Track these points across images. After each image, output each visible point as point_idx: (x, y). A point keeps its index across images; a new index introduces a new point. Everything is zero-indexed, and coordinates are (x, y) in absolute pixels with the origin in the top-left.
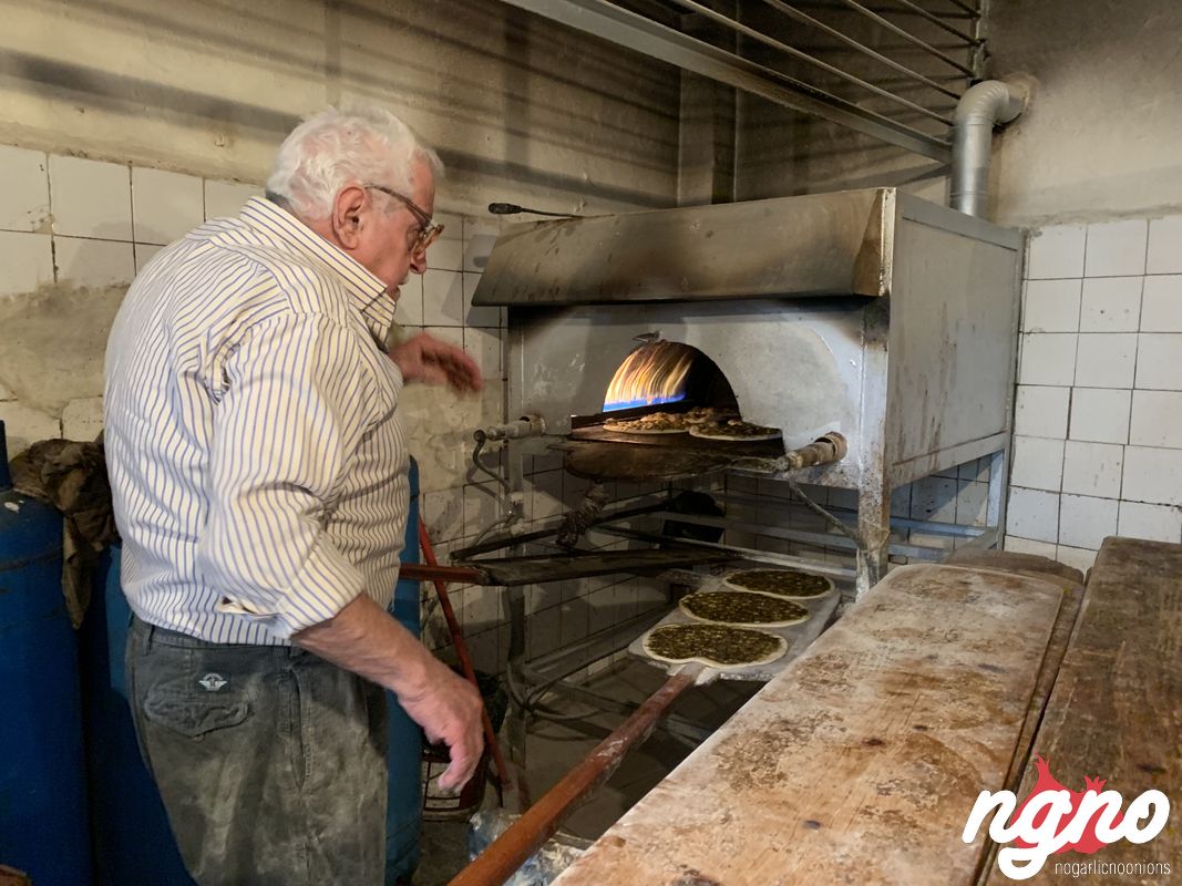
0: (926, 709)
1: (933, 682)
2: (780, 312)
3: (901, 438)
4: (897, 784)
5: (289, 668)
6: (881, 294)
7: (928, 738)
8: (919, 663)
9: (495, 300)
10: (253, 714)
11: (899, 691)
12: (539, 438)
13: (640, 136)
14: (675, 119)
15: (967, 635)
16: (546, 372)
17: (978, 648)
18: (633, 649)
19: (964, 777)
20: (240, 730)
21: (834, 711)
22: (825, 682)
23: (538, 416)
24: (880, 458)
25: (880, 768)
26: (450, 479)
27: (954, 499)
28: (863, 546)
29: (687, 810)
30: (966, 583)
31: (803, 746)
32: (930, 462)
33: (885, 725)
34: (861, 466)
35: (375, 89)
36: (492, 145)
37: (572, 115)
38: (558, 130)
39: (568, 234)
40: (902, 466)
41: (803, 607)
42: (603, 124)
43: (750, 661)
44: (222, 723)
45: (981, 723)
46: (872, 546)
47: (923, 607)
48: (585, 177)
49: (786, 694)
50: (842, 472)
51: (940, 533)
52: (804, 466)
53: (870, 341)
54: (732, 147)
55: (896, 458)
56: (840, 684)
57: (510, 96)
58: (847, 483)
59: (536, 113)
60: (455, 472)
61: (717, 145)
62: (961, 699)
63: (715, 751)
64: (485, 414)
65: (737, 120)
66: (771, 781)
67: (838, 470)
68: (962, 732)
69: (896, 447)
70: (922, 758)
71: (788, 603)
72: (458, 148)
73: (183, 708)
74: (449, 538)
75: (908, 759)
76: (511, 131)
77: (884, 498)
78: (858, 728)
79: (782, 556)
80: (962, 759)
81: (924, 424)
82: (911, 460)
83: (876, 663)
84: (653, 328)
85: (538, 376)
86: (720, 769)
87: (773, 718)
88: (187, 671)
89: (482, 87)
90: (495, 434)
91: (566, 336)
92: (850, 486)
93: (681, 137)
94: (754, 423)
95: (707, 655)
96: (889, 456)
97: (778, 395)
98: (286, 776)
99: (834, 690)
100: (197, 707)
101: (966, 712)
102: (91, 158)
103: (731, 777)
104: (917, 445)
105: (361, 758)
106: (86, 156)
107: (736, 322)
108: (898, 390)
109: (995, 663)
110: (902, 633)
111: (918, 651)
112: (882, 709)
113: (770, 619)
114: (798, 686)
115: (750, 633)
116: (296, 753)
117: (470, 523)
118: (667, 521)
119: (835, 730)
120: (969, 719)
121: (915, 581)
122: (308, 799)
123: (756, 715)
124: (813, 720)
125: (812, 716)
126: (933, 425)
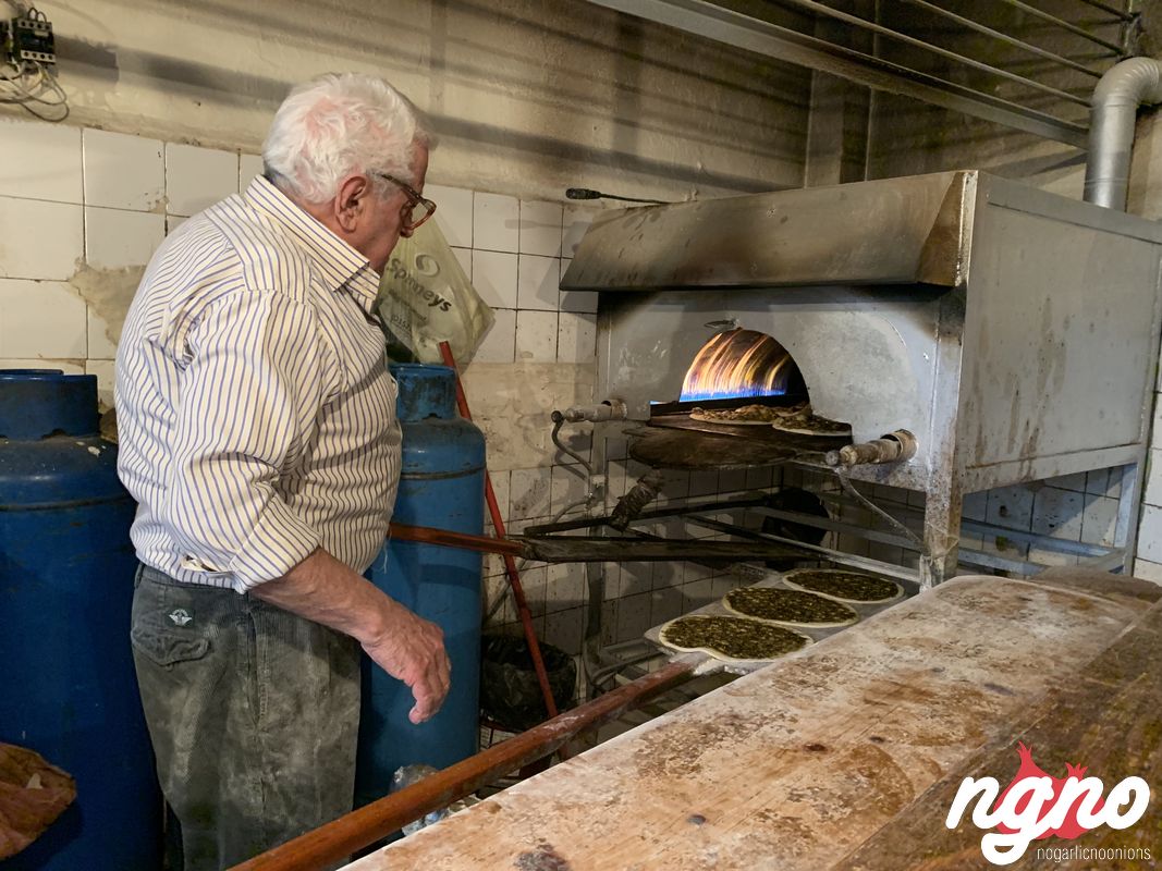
0: (895, 722)
1: (921, 695)
2: (855, 302)
3: (979, 438)
4: (814, 792)
5: (248, 611)
6: (957, 284)
7: (879, 750)
8: (918, 674)
9: (580, 285)
10: (213, 651)
11: (876, 700)
12: (621, 423)
13: (764, 125)
14: (804, 108)
15: (992, 652)
16: (630, 358)
17: (995, 666)
18: (649, 635)
19: (895, 795)
20: (201, 664)
21: (794, 711)
22: (802, 682)
23: (621, 401)
24: (949, 460)
25: (806, 774)
26: (538, 458)
27: (1080, 515)
28: (927, 552)
29: (580, 787)
30: (1024, 599)
31: (737, 741)
32: (1021, 469)
33: (840, 732)
34: (930, 468)
35: (480, 81)
36: (600, 134)
37: (685, 104)
38: (671, 120)
39: (653, 220)
40: (979, 470)
41: (853, 610)
42: (721, 113)
43: (761, 657)
44: (187, 655)
45: (950, 743)
46: (937, 553)
47: (960, 619)
48: (699, 166)
49: (753, 690)
50: (910, 473)
51: (1062, 551)
52: (858, 463)
53: (945, 334)
54: (864, 136)
55: (971, 461)
56: (817, 686)
57: (621, 87)
58: (914, 485)
59: (648, 103)
60: (544, 452)
61: (846, 133)
62: (942, 716)
63: (644, 737)
64: (577, 396)
65: (871, 109)
66: (682, 771)
67: (906, 470)
68: (921, 749)
69: (973, 450)
70: (859, 770)
71: (840, 606)
72: (562, 137)
73: (155, 639)
74: (535, 515)
75: (842, 770)
76: (618, 121)
77: (951, 503)
78: (809, 732)
79: (866, 559)
80: (904, 776)
81: (1014, 426)
82: (994, 464)
83: (870, 670)
84: (729, 315)
85: (622, 362)
86: (638, 755)
87: (725, 710)
88: (161, 605)
89: (590, 78)
90: (572, 415)
91: (651, 322)
92: (918, 488)
93: (810, 127)
94: (824, 417)
95: (716, 647)
96: (961, 457)
97: (850, 388)
98: (243, 711)
99: (807, 692)
100: (166, 638)
101: (938, 728)
102: (205, 147)
103: (644, 763)
104: (1003, 450)
105: (318, 703)
106: (199, 144)
107: (811, 310)
108: (976, 389)
109: (1004, 684)
110: (917, 643)
111: (926, 662)
112: (846, 716)
113: (810, 619)
114: (771, 683)
115: (777, 630)
116: (251, 693)
117: (557, 503)
118: (767, 517)
119: (783, 730)
120: (939, 737)
121: (968, 592)
122: (264, 736)
123: (709, 706)
124: (766, 718)
125: (766, 715)
126: (1027, 429)
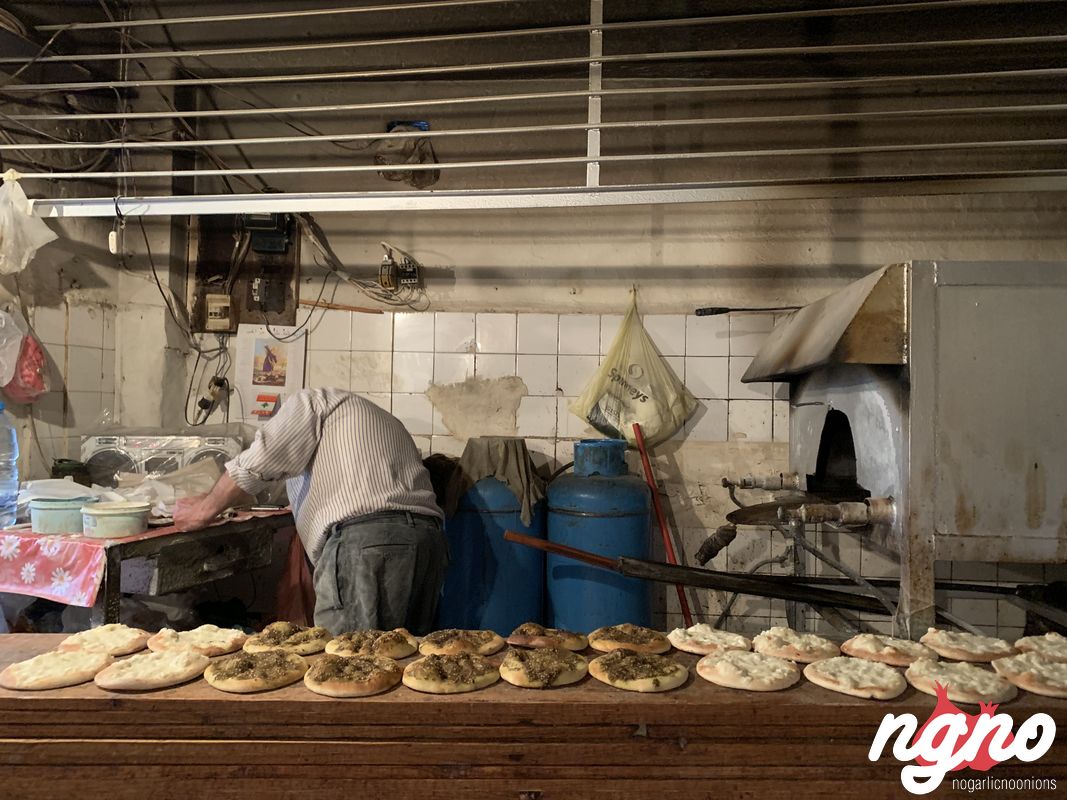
16: (800, 436)
38: (901, 228)
59: (870, 219)
72: (775, 262)
76: (838, 240)
77: (911, 566)
85: (798, 440)
89: (802, 212)
106: (495, 312)
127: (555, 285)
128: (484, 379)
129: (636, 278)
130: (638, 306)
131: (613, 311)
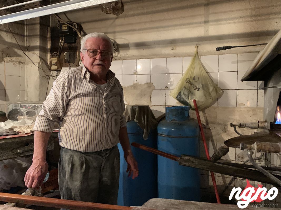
16: (268, 104)
72: (259, 30)
106: (143, 59)
127: (166, 47)
128: (139, 84)
129: (198, 41)
130: (198, 52)
131: (188, 55)
